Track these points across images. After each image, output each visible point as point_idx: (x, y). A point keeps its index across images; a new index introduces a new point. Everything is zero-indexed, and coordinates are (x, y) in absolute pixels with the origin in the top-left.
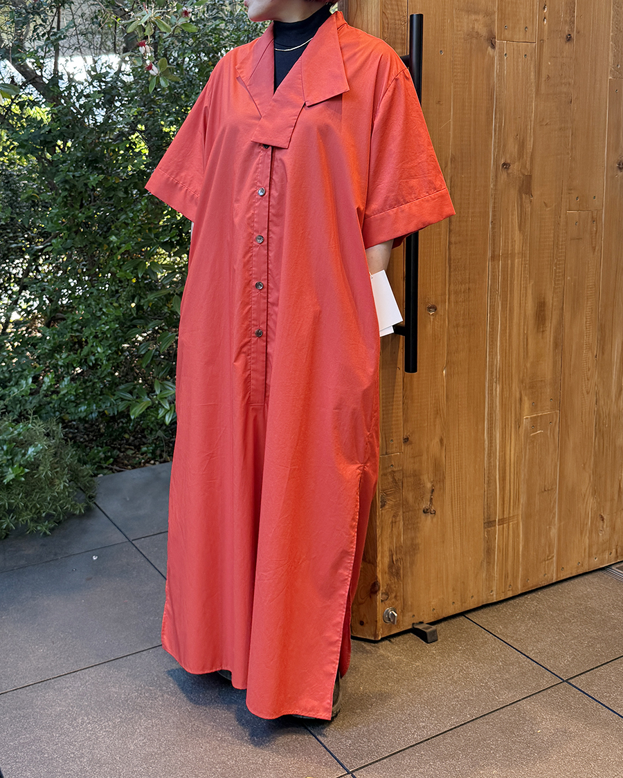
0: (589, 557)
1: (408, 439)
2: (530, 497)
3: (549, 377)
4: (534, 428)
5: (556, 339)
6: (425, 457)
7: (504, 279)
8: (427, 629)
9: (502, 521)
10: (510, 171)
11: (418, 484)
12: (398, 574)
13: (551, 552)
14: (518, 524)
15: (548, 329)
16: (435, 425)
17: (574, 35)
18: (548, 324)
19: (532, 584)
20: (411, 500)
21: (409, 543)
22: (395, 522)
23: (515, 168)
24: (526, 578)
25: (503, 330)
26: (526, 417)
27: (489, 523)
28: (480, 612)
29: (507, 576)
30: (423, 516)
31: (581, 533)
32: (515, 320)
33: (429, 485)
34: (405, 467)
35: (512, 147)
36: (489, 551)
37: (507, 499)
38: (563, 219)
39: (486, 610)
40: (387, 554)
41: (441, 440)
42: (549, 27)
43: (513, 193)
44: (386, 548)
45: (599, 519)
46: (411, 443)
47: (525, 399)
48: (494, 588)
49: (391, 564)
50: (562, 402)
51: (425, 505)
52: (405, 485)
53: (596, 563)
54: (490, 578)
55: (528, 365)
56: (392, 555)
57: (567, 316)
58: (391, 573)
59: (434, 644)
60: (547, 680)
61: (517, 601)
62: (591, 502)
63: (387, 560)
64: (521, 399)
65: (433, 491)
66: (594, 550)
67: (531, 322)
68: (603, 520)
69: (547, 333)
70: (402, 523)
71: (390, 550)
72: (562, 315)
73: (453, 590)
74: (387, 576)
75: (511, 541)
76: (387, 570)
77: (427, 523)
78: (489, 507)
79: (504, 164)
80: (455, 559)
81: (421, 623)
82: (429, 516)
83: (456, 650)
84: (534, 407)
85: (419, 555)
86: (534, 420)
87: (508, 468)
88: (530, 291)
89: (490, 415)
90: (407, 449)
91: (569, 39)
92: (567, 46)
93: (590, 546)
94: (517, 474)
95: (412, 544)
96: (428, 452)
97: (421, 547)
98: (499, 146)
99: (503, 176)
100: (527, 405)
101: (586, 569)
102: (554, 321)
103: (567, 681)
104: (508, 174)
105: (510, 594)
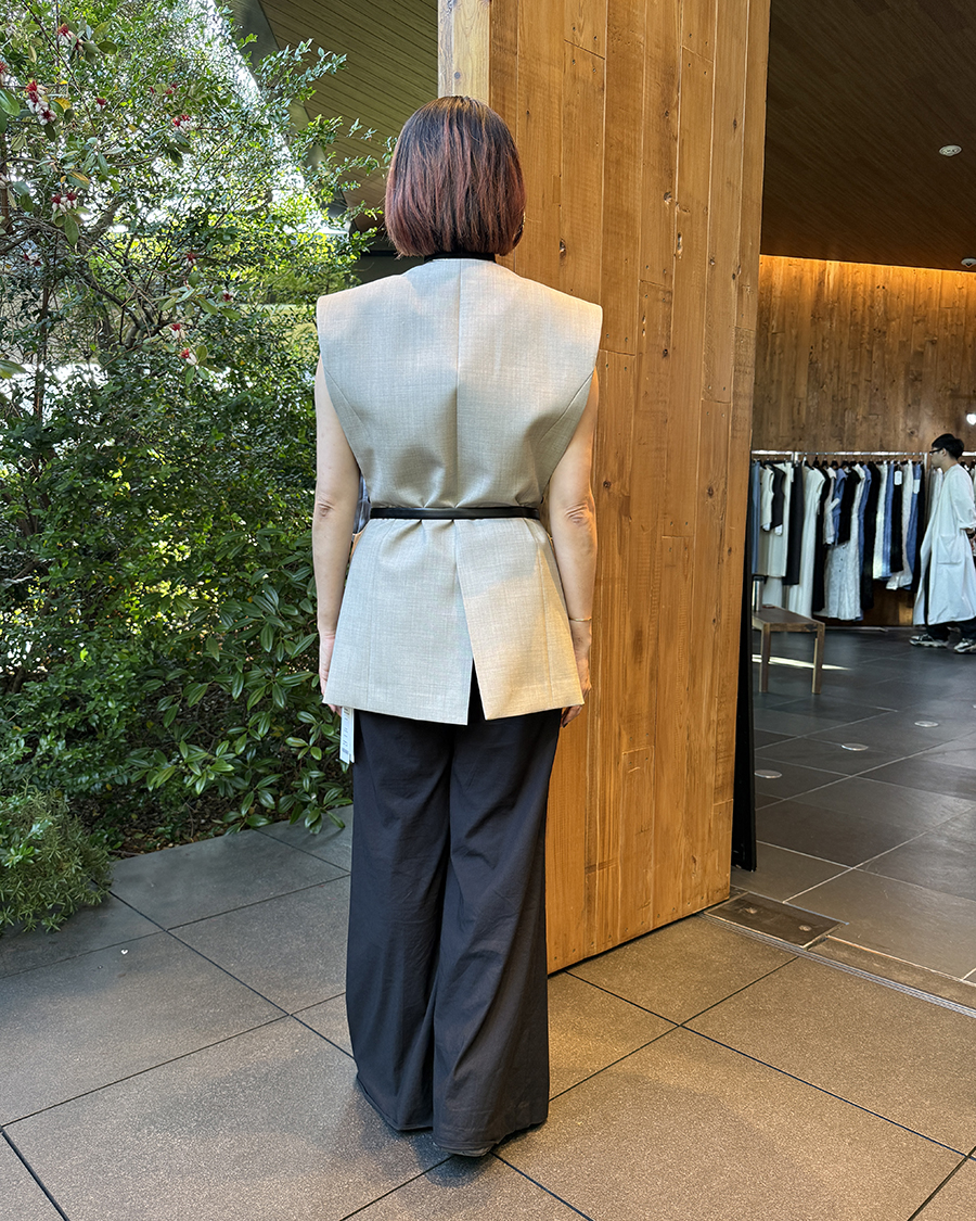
0: (683, 902)
2: (627, 840)
3: (645, 710)
4: (632, 764)
5: (652, 670)
7: (605, 606)
9: (602, 865)
10: (611, 490)
13: (648, 898)
14: (617, 867)
15: (645, 659)
17: (670, 351)
18: (645, 655)
19: (631, 934)
23: (615, 487)
24: (624, 927)
25: (604, 660)
26: (624, 754)
27: (590, 868)
28: (582, 967)
29: (607, 925)
31: (675, 877)
32: (615, 649)
35: (613, 466)
36: (589, 899)
37: (606, 841)
38: (658, 545)
39: (588, 964)
42: (647, 341)
43: (614, 514)
45: (691, 860)
47: (623, 733)
48: (595, 940)
50: (656, 738)
53: (690, 908)
54: (590, 928)
55: (627, 697)
57: (662, 646)
60: (662, 1027)
61: (617, 952)
62: (684, 842)
64: (620, 733)
67: (629, 651)
68: (695, 862)
69: (644, 663)
72: (657, 644)
73: (556, 943)
75: (610, 888)
78: (589, 851)
79: (605, 483)
83: (565, 1006)
84: (632, 742)
86: (632, 756)
87: (607, 808)
88: (628, 619)
89: (592, 750)
91: (666, 353)
92: (664, 362)
93: (684, 891)
94: (616, 813)
98: (601, 464)
99: (605, 496)
100: (625, 739)
101: (680, 915)
102: (650, 652)
103: (681, 1025)
104: (609, 494)
105: (610, 946)
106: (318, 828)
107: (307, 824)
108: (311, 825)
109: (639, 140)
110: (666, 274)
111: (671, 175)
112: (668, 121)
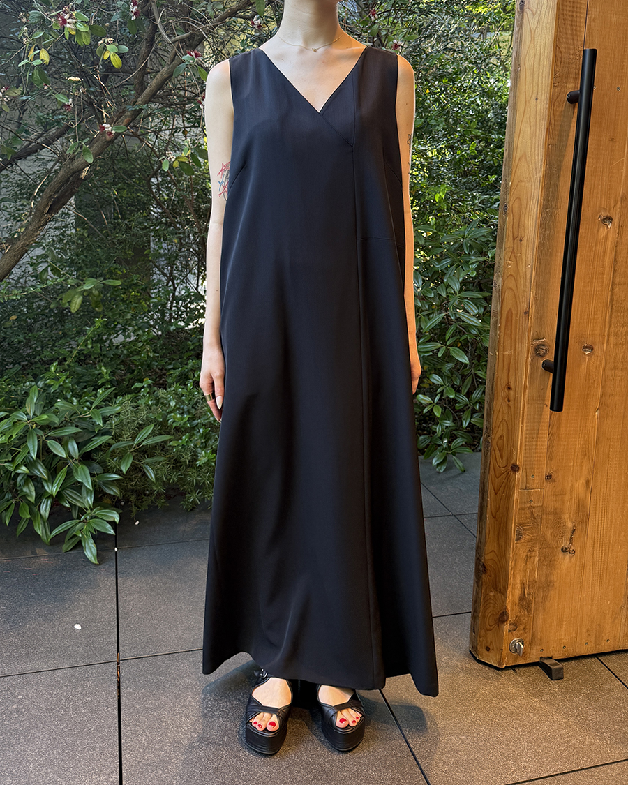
1: (551, 476)
6: (568, 496)
8: (553, 665)
11: (558, 522)
12: (528, 607)
16: (581, 466)
20: (549, 537)
21: (543, 579)
22: (530, 557)
28: (615, 657)
30: (561, 554)
33: (570, 525)
34: (545, 505)
39: (622, 656)
40: (519, 586)
41: (588, 482)
44: (518, 581)
46: (554, 481)
49: (523, 597)
51: (564, 543)
52: (544, 521)
56: (524, 588)
58: (521, 606)
59: (558, 681)
63: (518, 592)
65: (574, 531)
70: (537, 559)
71: (523, 584)
73: (588, 631)
74: (517, 608)
76: (517, 601)
77: (565, 561)
80: (592, 600)
81: (550, 658)
82: (568, 556)
83: (580, 691)
85: (552, 592)
90: (550, 486)
95: (547, 581)
96: (571, 492)
97: (556, 585)
106: (443, 468)
107: (435, 462)
108: (438, 465)
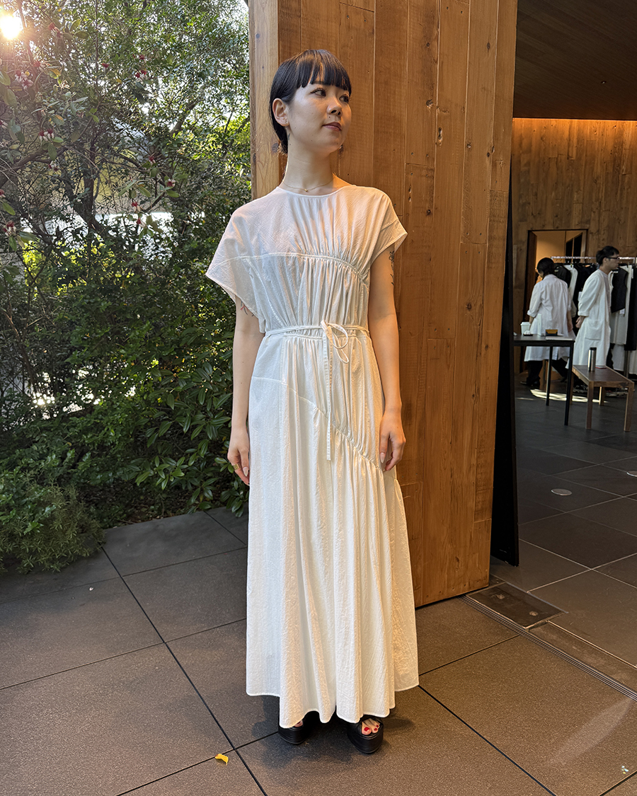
0: (448, 588)
3: (415, 458)
5: (420, 430)
13: (418, 584)
17: (433, 210)
18: (415, 420)
31: (442, 571)
38: (424, 345)
42: (413, 205)
45: (455, 560)
50: (424, 476)
53: (454, 592)
57: (428, 414)
62: (448, 548)
66: (452, 583)
68: (458, 561)
69: (414, 427)
72: (424, 413)
91: (429, 213)
92: (427, 219)
93: (449, 580)
101: (445, 596)
102: (418, 418)
108: (237, 511)
109: (405, 66)
110: (428, 157)
111: (432, 87)
112: (429, 50)
